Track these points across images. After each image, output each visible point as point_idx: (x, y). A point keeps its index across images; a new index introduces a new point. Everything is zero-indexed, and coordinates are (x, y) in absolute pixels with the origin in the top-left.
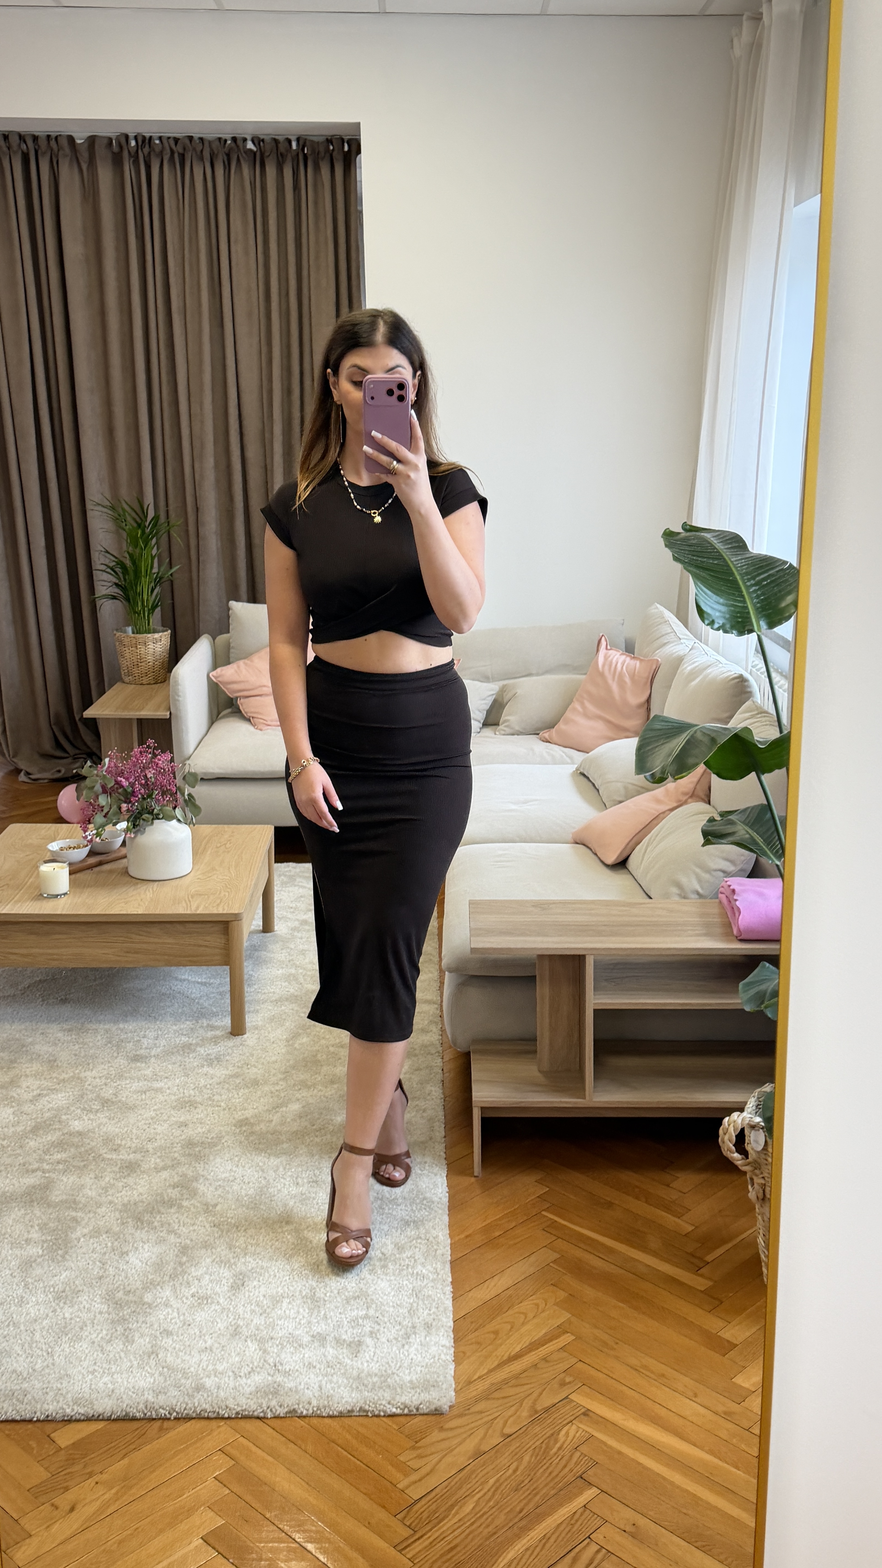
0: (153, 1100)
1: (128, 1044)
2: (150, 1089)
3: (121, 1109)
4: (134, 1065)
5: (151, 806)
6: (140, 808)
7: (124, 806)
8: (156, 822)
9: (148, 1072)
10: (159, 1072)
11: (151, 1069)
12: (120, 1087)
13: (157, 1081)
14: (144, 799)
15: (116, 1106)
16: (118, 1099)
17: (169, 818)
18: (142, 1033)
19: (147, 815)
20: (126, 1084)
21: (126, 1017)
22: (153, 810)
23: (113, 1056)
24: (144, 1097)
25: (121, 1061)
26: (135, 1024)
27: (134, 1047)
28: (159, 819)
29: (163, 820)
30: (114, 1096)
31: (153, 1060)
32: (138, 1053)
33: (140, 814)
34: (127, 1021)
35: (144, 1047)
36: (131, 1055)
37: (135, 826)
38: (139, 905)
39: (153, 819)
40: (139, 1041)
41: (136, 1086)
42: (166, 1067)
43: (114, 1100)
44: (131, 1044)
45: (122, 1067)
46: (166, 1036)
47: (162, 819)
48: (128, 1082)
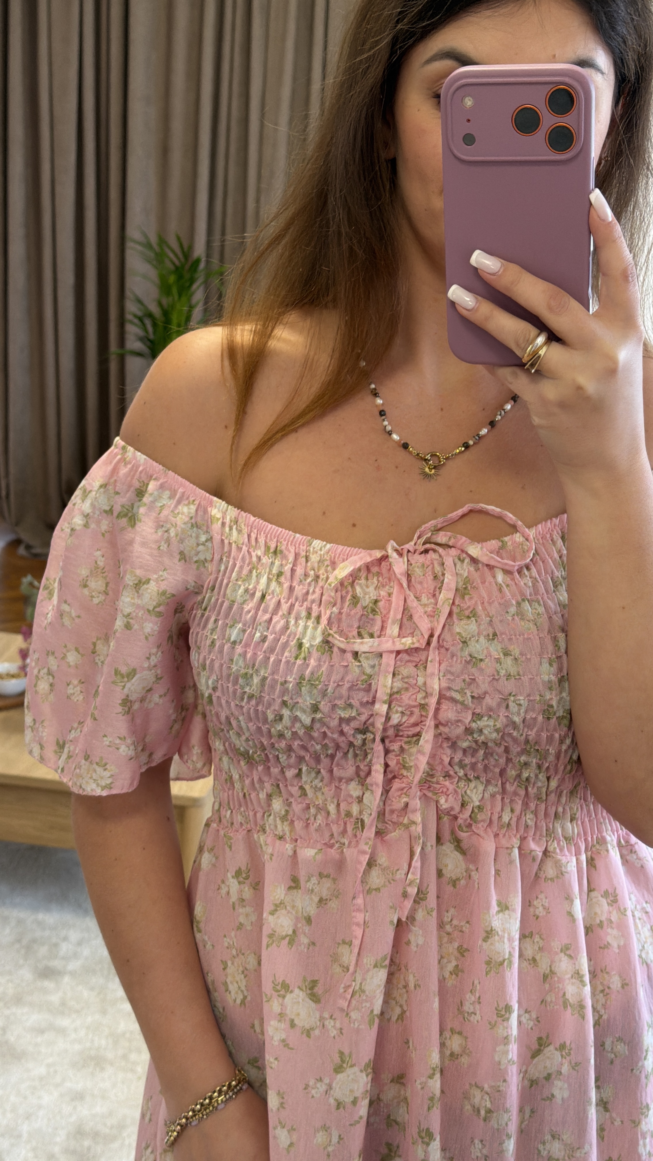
9: (55, 998)
24: (39, 1039)
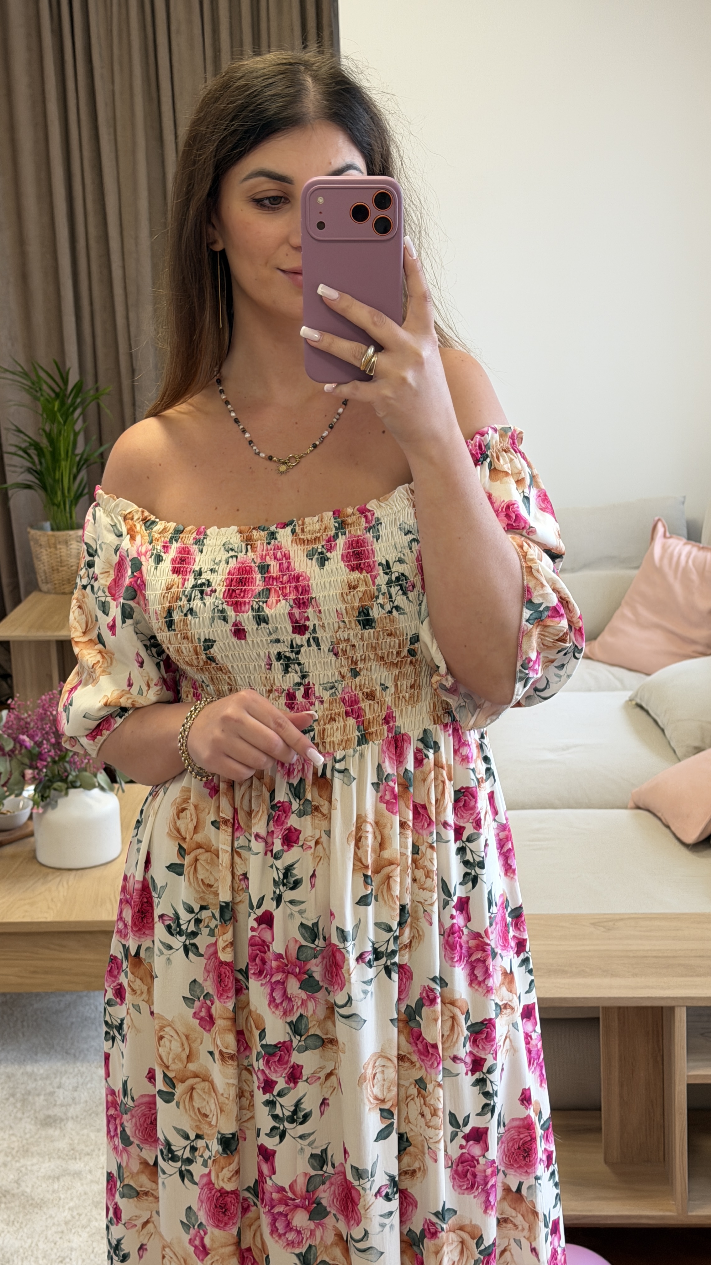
0: (69, 1192)
1: (37, 1099)
2: (65, 1173)
3: (24, 1208)
4: (43, 1133)
5: (66, 771)
6: (49, 774)
7: (29, 773)
8: (72, 791)
10: (78, 1144)
11: (67, 1140)
12: (23, 1169)
13: (76, 1159)
14: (54, 762)
15: (17, 1203)
16: (21, 1189)
17: (89, 786)
18: (58, 1080)
19: (60, 784)
20: (32, 1165)
21: (36, 1054)
22: (67, 777)
23: (16, 1118)
25: (28, 1126)
26: (46, 1067)
27: (45, 1103)
28: (75, 787)
29: (81, 790)
30: (16, 1185)
31: (70, 1124)
32: (50, 1112)
33: (51, 781)
34: (36, 1061)
35: (58, 1103)
36: (41, 1116)
37: (43, 798)
38: (49, 908)
39: (68, 788)
40: (52, 1094)
41: (47, 1167)
42: (88, 1136)
43: (16, 1191)
44: (42, 1098)
45: (28, 1136)
46: (89, 1085)
47: (80, 787)
48: (35, 1160)
